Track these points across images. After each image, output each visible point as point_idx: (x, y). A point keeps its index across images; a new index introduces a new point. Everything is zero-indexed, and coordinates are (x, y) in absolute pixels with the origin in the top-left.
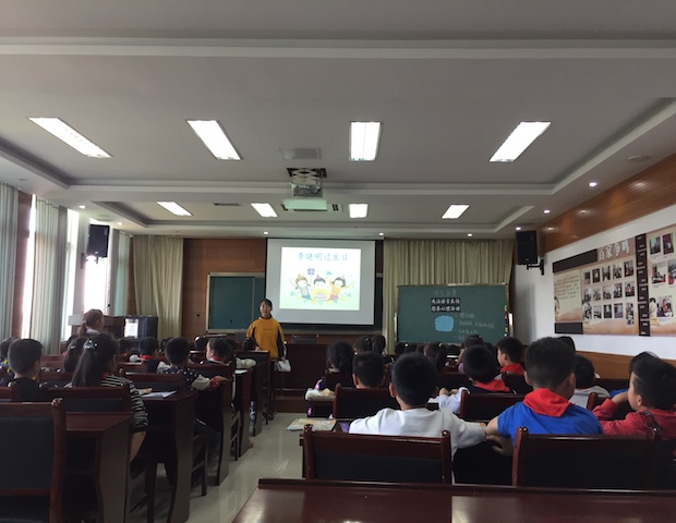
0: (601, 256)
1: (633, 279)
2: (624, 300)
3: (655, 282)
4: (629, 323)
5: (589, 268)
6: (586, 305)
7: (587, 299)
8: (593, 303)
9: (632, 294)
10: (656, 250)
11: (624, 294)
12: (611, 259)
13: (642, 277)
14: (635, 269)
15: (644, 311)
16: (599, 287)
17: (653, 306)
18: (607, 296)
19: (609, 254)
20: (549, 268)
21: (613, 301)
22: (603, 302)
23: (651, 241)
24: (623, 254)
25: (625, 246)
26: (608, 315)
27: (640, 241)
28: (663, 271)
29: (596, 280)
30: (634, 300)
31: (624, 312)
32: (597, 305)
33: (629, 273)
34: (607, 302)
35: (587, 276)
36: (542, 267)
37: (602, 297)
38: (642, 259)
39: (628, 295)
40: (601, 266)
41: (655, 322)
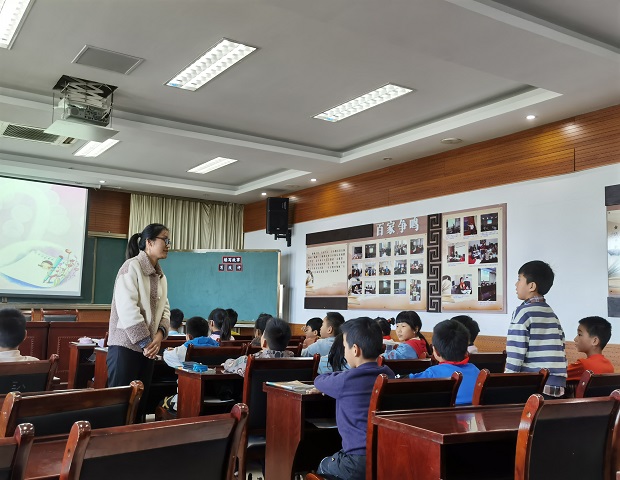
0: (378, 231)
1: (422, 258)
2: (409, 277)
3: (452, 261)
4: (415, 299)
5: (362, 243)
6: (354, 279)
7: (356, 273)
8: (363, 278)
9: (420, 271)
10: (455, 230)
11: (408, 270)
12: (393, 235)
13: (434, 255)
14: (425, 247)
15: (435, 288)
16: (371, 261)
17: (446, 284)
19: (391, 230)
20: (299, 239)
21: (392, 278)
22: (377, 278)
23: (449, 221)
24: (409, 231)
25: (414, 224)
26: (384, 291)
27: (434, 221)
29: (370, 255)
30: (423, 278)
31: (408, 289)
32: (370, 281)
33: (417, 250)
34: (385, 278)
35: (358, 250)
36: (288, 238)
37: (378, 272)
38: (435, 238)
39: (413, 271)
40: (379, 242)
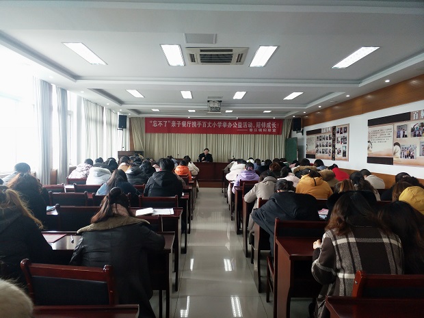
0: (322, 131)
1: (331, 141)
2: (328, 148)
3: (337, 143)
4: (329, 156)
5: (319, 135)
6: (317, 148)
7: (317, 146)
9: (331, 146)
10: (338, 132)
12: (325, 133)
13: (334, 141)
14: (332, 138)
15: (334, 152)
16: (321, 142)
17: (336, 150)
18: (323, 146)
19: (325, 131)
20: (305, 133)
21: (325, 148)
22: (322, 148)
23: (337, 129)
24: (329, 132)
25: (330, 129)
26: (323, 153)
27: (334, 128)
28: (339, 139)
29: (320, 140)
30: (331, 148)
31: (328, 152)
32: (320, 149)
33: (330, 139)
35: (318, 138)
36: (302, 132)
38: (334, 134)
39: (329, 146)
40: (322, 135)
41: (337, 156)
